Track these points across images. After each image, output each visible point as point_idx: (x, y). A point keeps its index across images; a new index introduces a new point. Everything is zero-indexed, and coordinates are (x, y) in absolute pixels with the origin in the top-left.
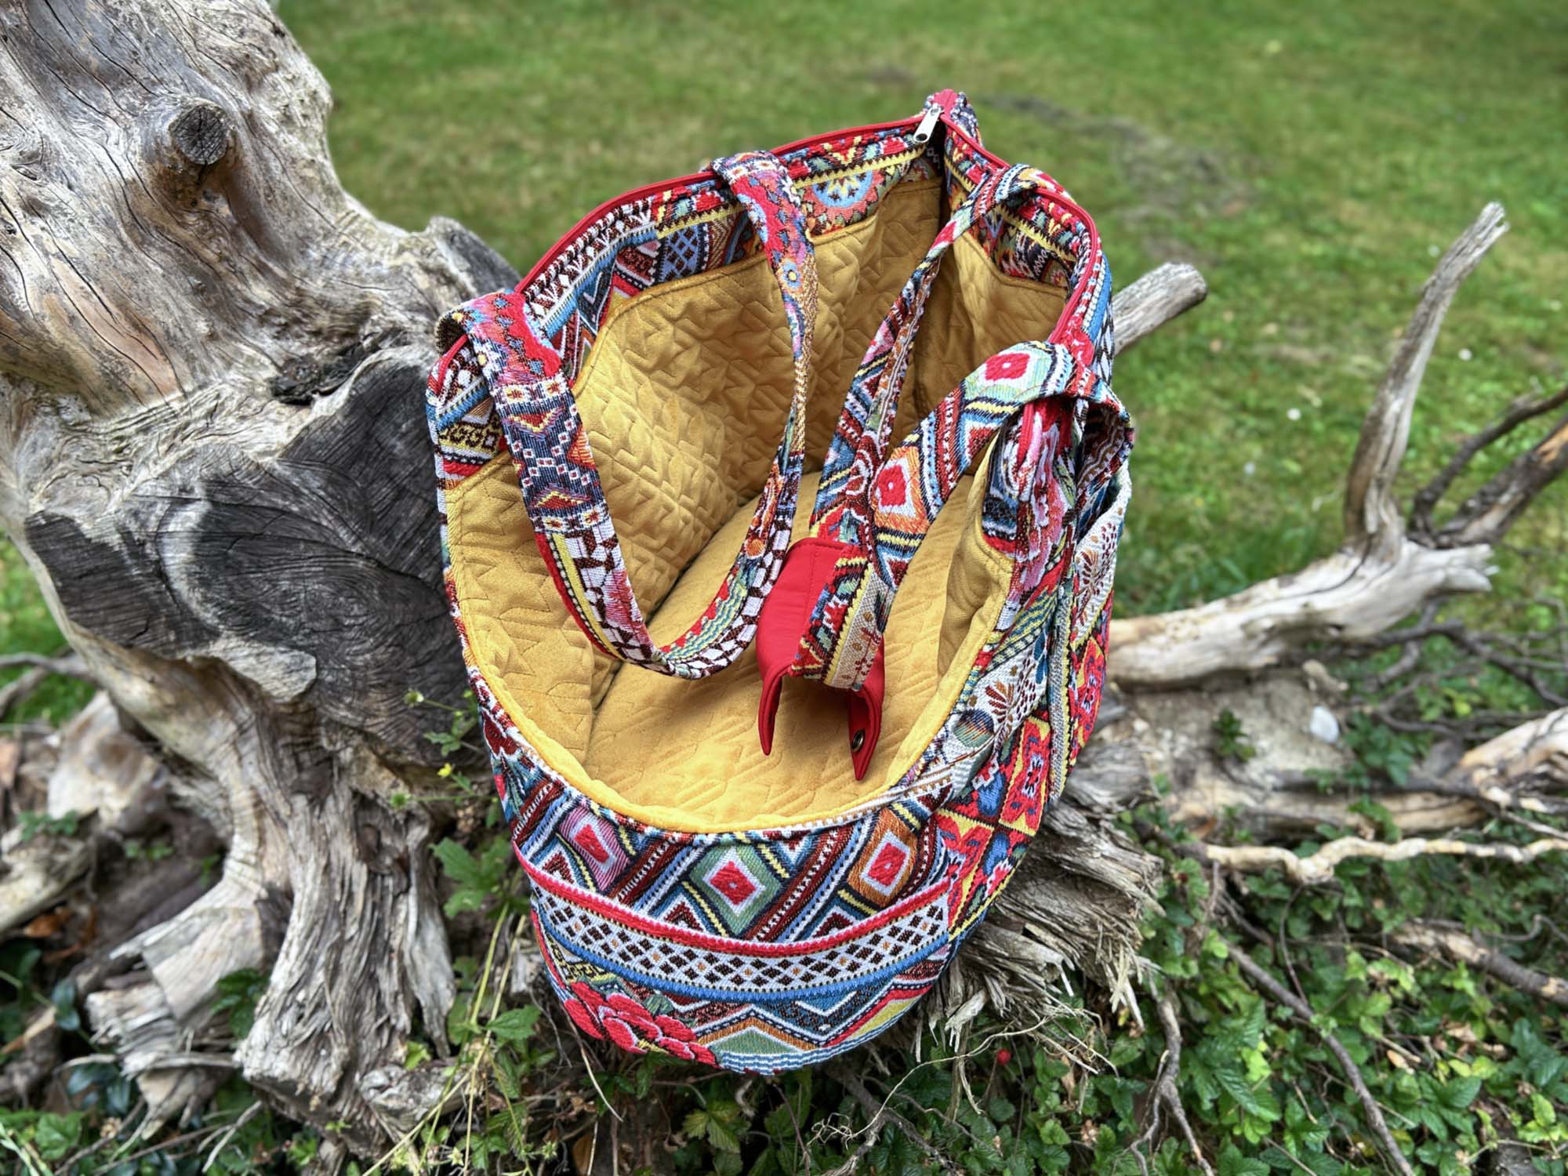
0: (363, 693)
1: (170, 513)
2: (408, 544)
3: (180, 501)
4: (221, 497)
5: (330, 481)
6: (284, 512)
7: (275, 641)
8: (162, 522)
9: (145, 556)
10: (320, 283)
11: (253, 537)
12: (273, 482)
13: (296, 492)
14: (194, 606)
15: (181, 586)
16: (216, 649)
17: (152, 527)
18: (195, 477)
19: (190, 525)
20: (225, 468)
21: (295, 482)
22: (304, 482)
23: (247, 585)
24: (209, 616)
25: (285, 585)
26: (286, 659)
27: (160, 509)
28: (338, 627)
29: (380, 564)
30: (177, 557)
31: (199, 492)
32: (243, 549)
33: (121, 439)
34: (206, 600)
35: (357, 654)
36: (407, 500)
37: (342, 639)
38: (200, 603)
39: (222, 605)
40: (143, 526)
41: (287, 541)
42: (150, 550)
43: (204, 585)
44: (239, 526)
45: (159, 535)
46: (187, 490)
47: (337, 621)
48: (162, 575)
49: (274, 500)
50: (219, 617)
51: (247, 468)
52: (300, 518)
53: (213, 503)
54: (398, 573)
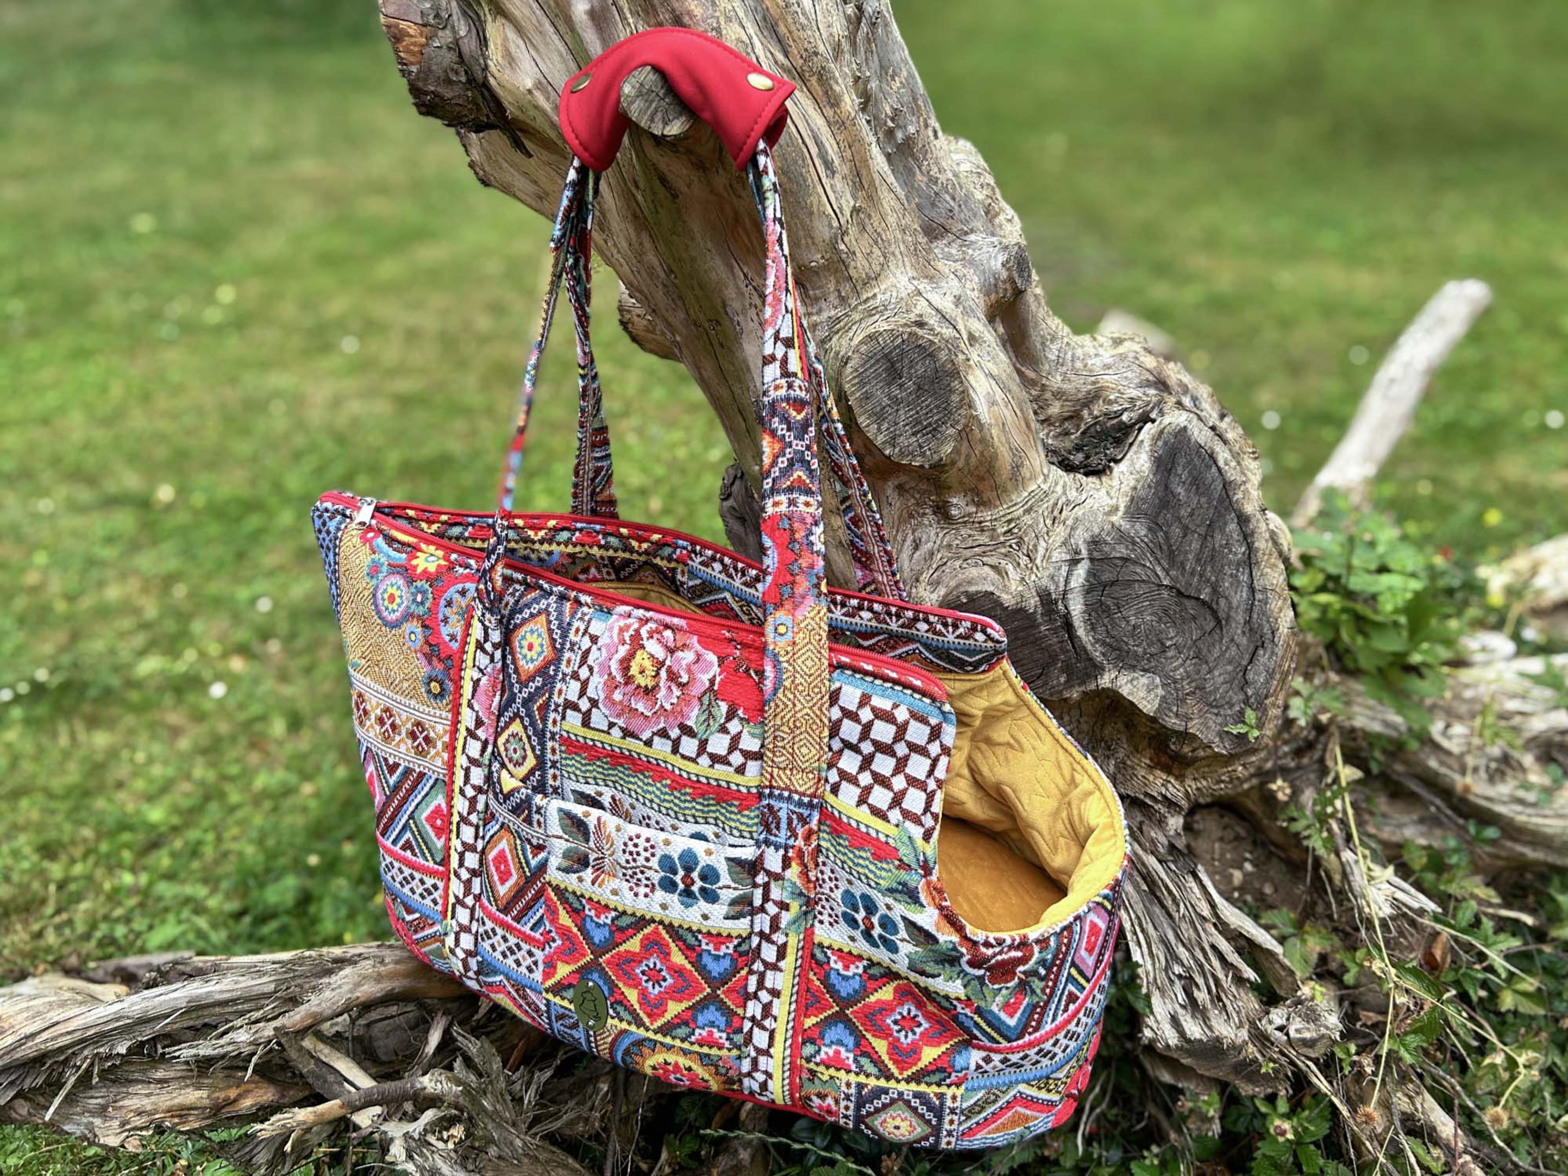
0: (1180, 701)
1: (1069, 573)
2: (1192, 574)
3: (1074, 562)
4: (1096, 554)
5: (1150, 529)
6: (1125, 560)
7: (1133, 668)
8: (1067, 582)
9: (1058, 612)
10: (1059, 378)
11: (1113, 583)
12: (1122, 536)
13: (1134, 543)
14: (1089, 647)
15: (1081, 632)
16: (1105, 681)
17: (1062, 587)
18: (1080, 539)
19: (1081, 580)
20: (1096, 531)
21: (1132, 532)
22: (1137, 532)
23: (1114, 625)
24: (1097, 654)
25: (1133, 620)
26: (1144, 680)
27: (1064, 570)
28: (1164, 649)
29: (1180, 593)
30: (1076, 607)
31: (1084, 553)
32: (1109, 595)
33: (1009, 522)
34: (1097, 641)
35: (1176, 669)
36: (1189, 537)
37: (1167, 660)
38: (1094, 644)
39: (1104, 644)
40: (1057, 587)
41: (1129, 583)
42: (1061, 607)
43: (1093, 629)
44: (1106, 577)
45: (1065, 592)
46: (1077, 552)
47: (1163, 644)
48: (1068, 625)
49: (1122, 551)
50: (1103, 654)
51: (1107, 527)
52: (1135, 563)
53: (1092, 560)
54: (1189, 597)
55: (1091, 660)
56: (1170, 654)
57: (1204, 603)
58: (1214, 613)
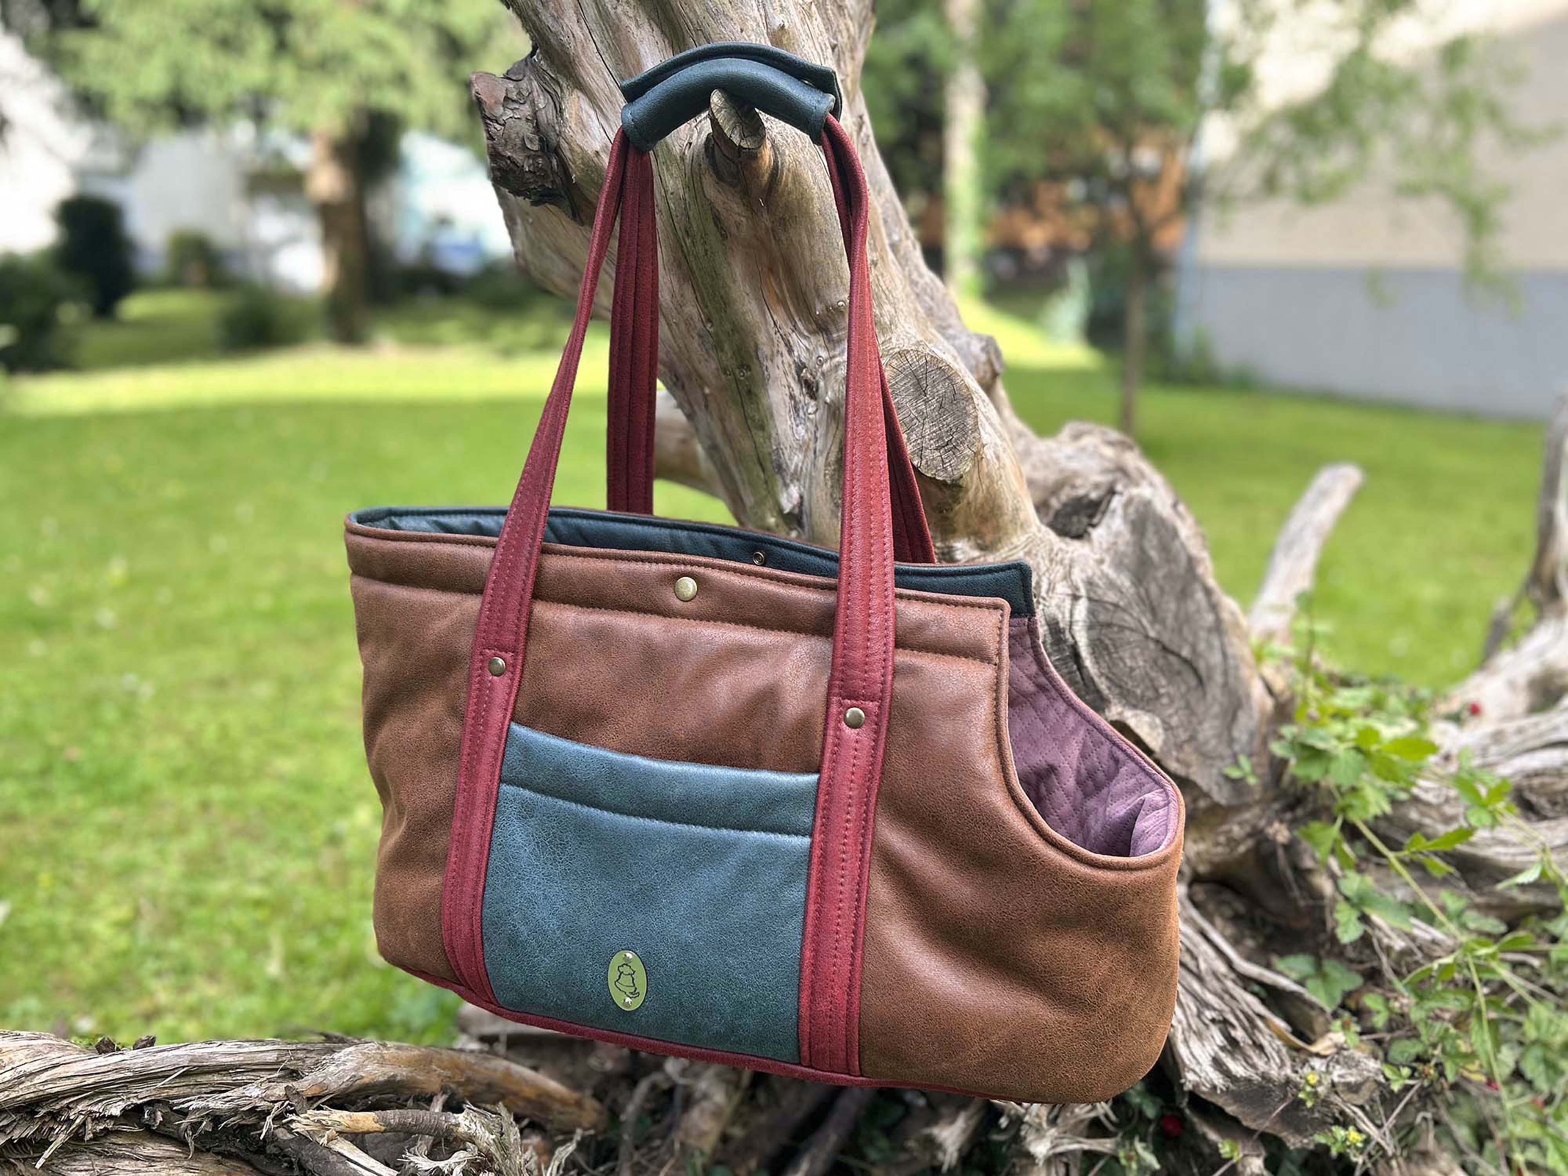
0: (1179, 747)
1: (1073, 607)
2: (1173, 631)
3: (1075, 598)
4: (1092, 595)
5: (1133, 583)
6: (1116, 606)
7: (1135, 706)
8: (1071, 615)
9: (1065, 641)
11: (1109, 625)
12: (1111, 584)
13: (1121, 592)
14: (1096, 679)
15: (1088, 662)
16: (1116, 712)
17: (1068, 619)
18: (1078, 578)
19: (1083, 616)
20: (1090, 573)
21: (1119, 583)
22: (1123, 584)
23: (1114, 663)
24: (1103, 685)
25: (1128, 663)
26: (1147, 719)
27: (1068, 603)
28: (1158, 696)
29: (1165, 648)
30: (1082, 640)
31: (1083, 592)
32: (1105, 635)
34: (1102, 674)
35: (1170, 716)
36: (1166, 598)
37: (1163, 705)
38: (1099, 677)
39: (1108, 678)
40: (1064, 617)
41: (1122, 628)
42: (1068, 636)
43: (1097, 663)
44: (1102, 617)
45: (1071, 624)
46: (1077, 589)
47: (1156, 690)
48: (1076, 656)
49: (1111, 597)
50: (1109, 688)
51: (1098, 573)
52: (1124, 610)
53: (1090, 599)
54: (1173, 653)
55: (1098, 691)
56: (1165, 700)
57: (1185, 661)
58: (1195, 671)
